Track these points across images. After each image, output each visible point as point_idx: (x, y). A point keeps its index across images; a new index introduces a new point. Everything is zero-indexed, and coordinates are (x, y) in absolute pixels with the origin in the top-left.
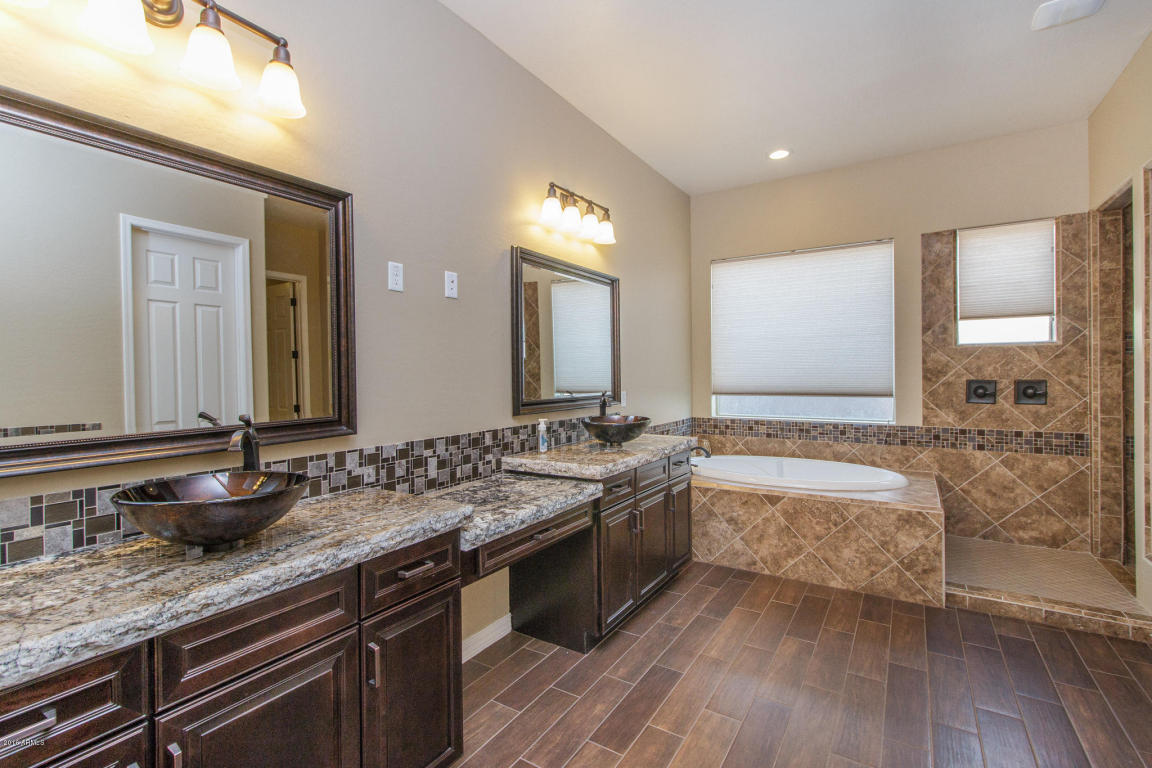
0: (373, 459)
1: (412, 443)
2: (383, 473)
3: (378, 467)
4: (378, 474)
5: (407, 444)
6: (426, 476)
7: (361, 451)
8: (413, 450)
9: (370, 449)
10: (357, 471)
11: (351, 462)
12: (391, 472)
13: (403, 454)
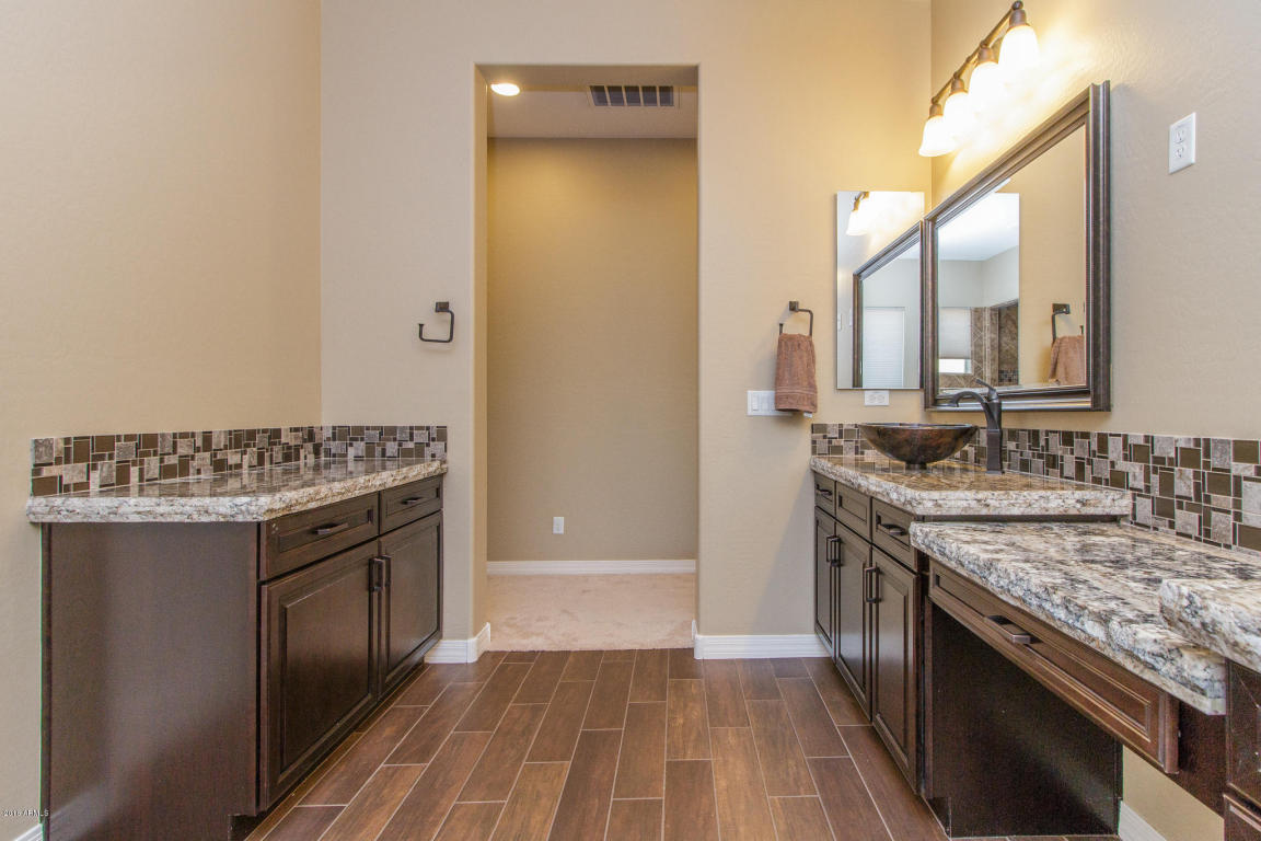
0: (1140, 452)
1: (1207, 441)
2: (1155, 479)
3: (1147, 468)
4: (1147, 479)
5: (1197, 441)
6: (1238, 516)
7: (1125, 437)
8: (1207, 455)
9: (1137, 438)
10: (1122, 466)
11: (1115, 449)
12: (1167, 484)
13: (1189, 456)
